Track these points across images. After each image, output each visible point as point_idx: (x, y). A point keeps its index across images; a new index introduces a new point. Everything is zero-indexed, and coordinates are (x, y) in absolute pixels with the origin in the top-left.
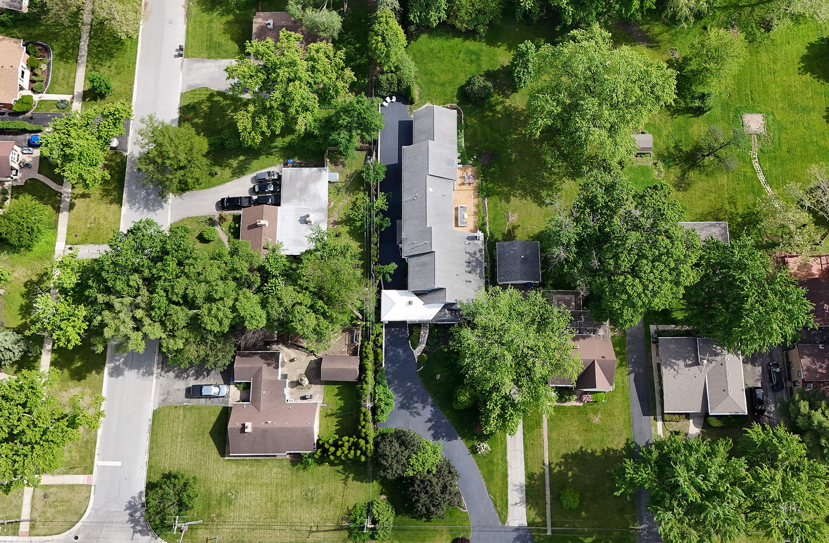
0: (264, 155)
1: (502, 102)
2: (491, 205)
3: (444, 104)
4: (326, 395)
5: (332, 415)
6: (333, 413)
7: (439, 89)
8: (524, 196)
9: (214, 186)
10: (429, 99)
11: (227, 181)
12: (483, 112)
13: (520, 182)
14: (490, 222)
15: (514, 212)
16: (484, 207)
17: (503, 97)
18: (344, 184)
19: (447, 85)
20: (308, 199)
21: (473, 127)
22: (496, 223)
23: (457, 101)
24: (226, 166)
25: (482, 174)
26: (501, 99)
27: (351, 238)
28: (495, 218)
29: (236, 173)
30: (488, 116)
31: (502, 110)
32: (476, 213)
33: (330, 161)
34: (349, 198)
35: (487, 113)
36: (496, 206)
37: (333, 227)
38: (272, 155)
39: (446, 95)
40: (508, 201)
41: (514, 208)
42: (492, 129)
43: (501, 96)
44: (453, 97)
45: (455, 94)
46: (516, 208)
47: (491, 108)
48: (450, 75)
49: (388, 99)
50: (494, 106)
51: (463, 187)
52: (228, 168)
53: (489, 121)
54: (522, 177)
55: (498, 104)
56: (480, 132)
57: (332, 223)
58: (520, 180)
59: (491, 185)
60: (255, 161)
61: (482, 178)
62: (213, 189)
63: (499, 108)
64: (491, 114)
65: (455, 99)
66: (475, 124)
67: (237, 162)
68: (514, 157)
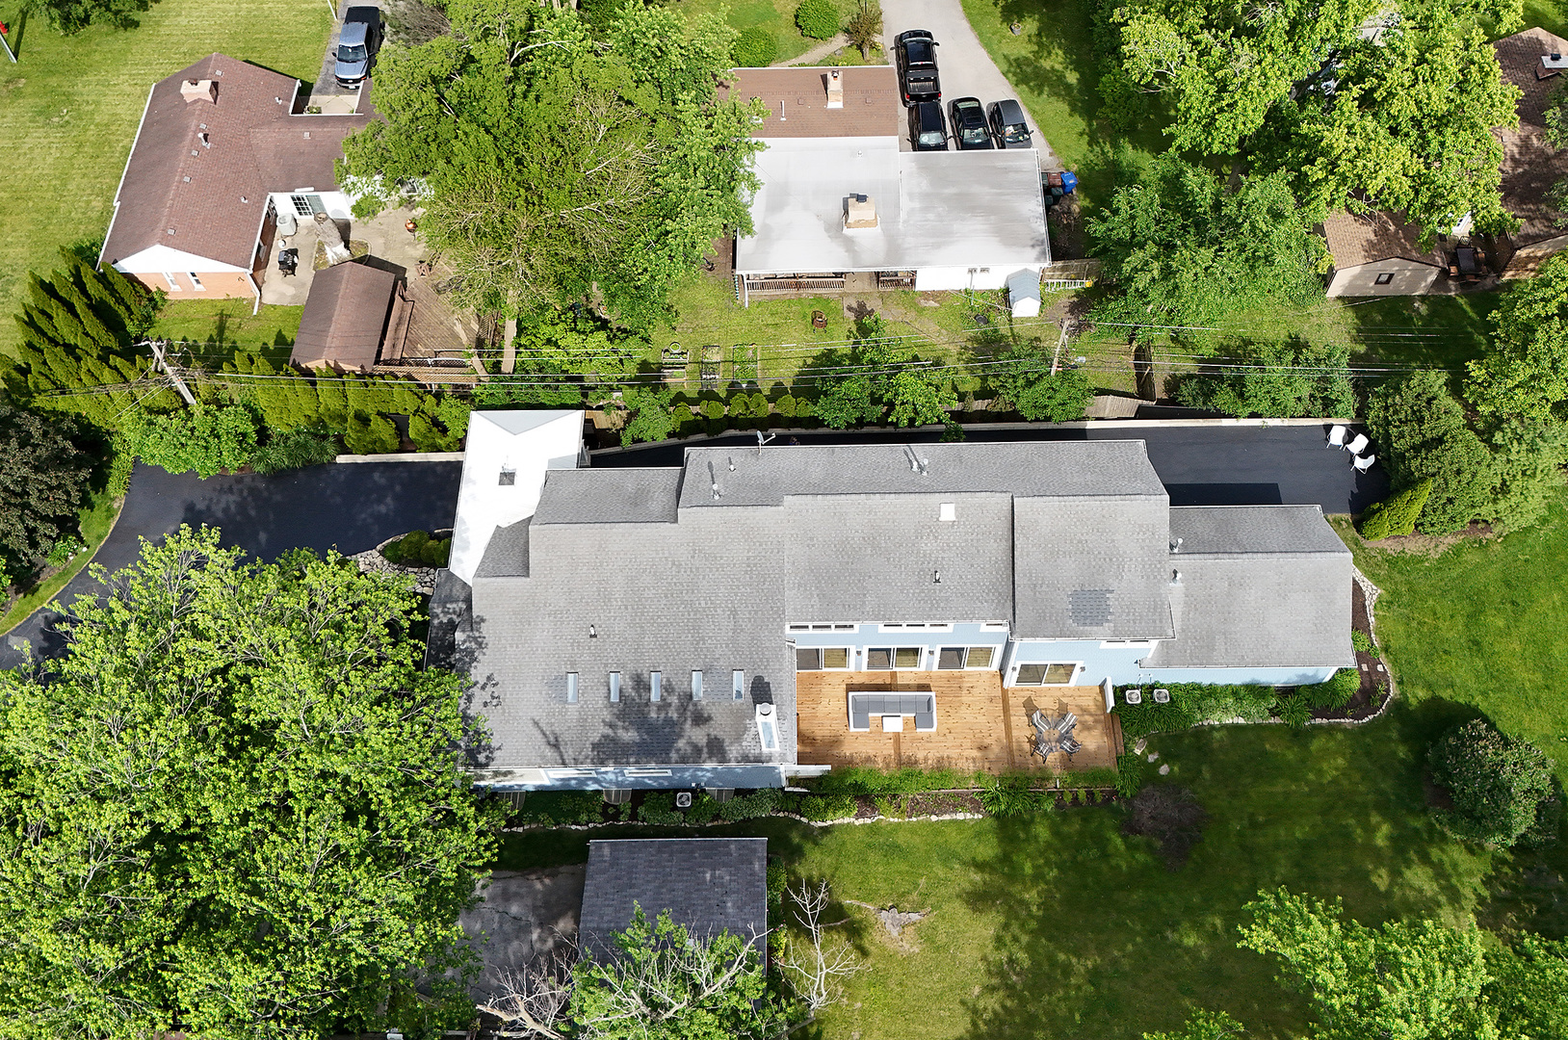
0: (1090, 125)
1: (1455, 897)
2: (953, 837)
3: (1386, 650)
4: (287, 313)
5: (221, 328)
6: (227, 333)
7: (1453, 631)
8: (1000, 976)
9: (974, 25)
10: (1395, 594)
11: (991, 52)
12: (1384, 808)
13: (1067, 970)
14: (873, 830)
15: (927, 937)
16: (941, 805)
17: (1481, 900)
18: (1004, 330)
19: (1480, 664)
20: (931, 216)
21: (1303, 761)
22: (872, 857)
23: (1413, 701)
24: (1040, 44)
25: (1090, 794)
26: (1467, 892)
27: (809, 361)
28: (892, 850)
29: (1019, 66)
30: (1370, 830)
31: (1411, 895)
32: (908, 768)
33: (1087, 290)
34: (954, 350)
35: (1385, 829)
36: (948, 856)
37: (850, 309)
38: (1090, 144)
39: (1428, 658)
40: (977, 900)
41: (942, 939)
42: (1306, 846)
43: (1486, 893)
44: (1429, 686)
45: (1446, 694)
46: (945, 948)
47: (1409, 846)
48: (1526, 677)
49: (1360, 442)
50: (1425, 859)
51: (1019, 719)
52: (1036, 48)
53: (1346, 835)
54: (1094, 976)
55: (1440, 873)
56: (1287, 795)
57: (862, 306)
58: (1082, 965)
59: (1042, 831)
60: (1065, 107)
61: (1068, 798)
62: (965, 25)
63: (1419, 878)
64: (1380, 840)
65: (1422, 694)
66: (1320, 773)
67: (1058, 67)
68: (1191, 940)
